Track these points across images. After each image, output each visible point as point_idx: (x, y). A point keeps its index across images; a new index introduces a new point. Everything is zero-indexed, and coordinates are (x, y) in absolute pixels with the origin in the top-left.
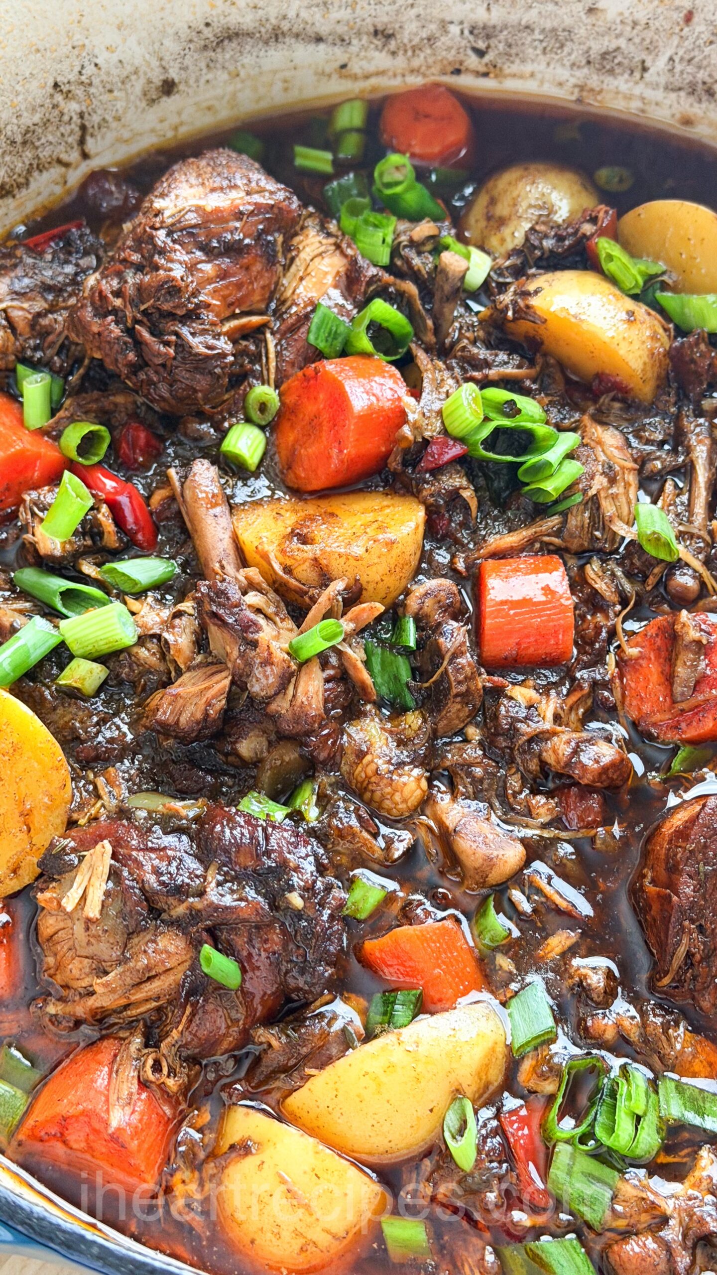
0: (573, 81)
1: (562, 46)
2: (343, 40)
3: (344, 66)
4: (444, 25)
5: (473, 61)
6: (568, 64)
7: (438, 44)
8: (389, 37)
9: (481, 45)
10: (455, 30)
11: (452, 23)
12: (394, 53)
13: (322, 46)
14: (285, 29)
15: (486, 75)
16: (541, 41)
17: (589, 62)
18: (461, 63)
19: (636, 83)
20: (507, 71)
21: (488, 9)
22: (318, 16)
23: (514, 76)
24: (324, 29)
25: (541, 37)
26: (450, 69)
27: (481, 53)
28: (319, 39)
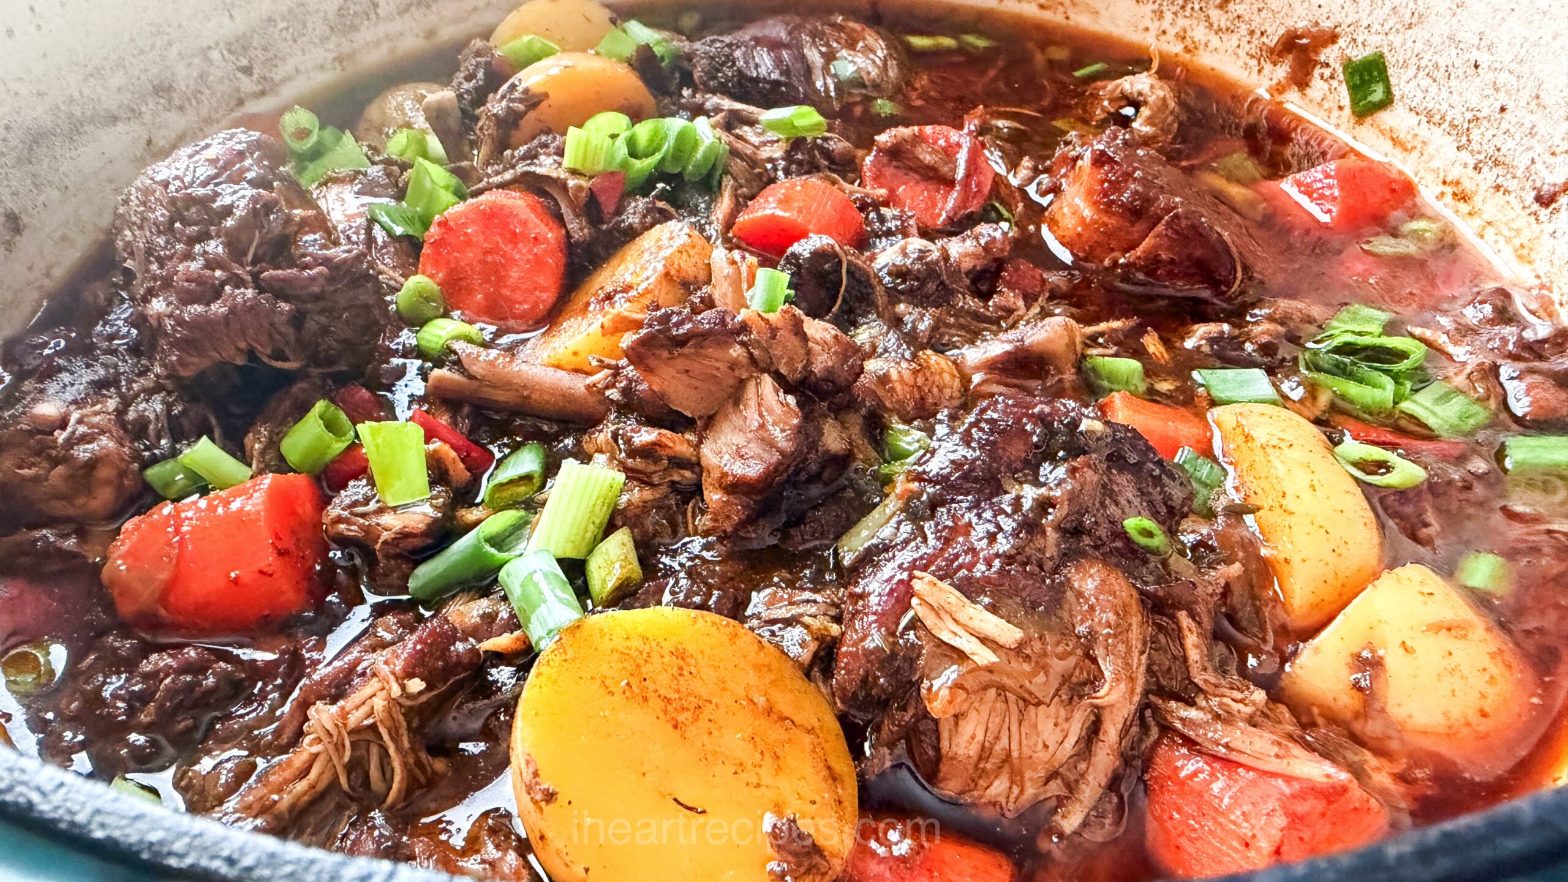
0: (330, 56)
1: (305, 26)
2: (133, 111)
3: (149, 142)
4: (205, 51)
5: (248, 85)
6: (317, 41)
7: (211, 78)
8: (170, 89)
9: (244, 62)
10: (215, 55)
11: (210, 48)
12: (181, 108)
13: (121, 127)
14: (78, 113)
15: (263, 93)
16: (287, 29)
17: (332, 28)
18: (238, 90)
19: (376, 24)
20: (277, 78)
21: (231, 16)
22: (99, 89)
23: (284, 81)
24: (111, 103)
25: (285, 24)
26: (233, 103)
27: (247, 71)
28: (114, 119)
